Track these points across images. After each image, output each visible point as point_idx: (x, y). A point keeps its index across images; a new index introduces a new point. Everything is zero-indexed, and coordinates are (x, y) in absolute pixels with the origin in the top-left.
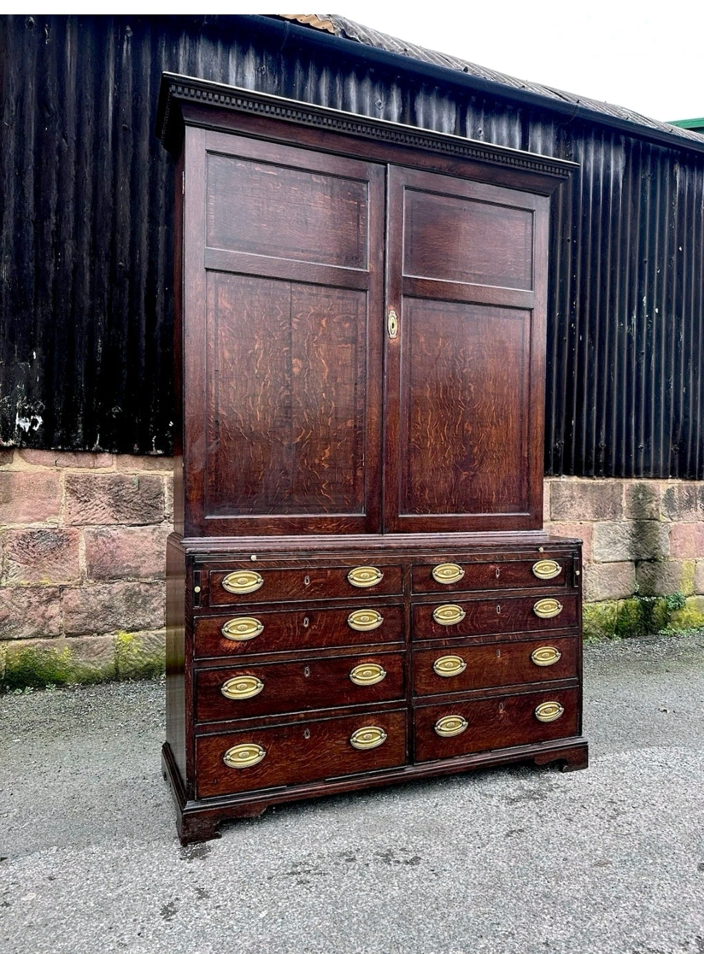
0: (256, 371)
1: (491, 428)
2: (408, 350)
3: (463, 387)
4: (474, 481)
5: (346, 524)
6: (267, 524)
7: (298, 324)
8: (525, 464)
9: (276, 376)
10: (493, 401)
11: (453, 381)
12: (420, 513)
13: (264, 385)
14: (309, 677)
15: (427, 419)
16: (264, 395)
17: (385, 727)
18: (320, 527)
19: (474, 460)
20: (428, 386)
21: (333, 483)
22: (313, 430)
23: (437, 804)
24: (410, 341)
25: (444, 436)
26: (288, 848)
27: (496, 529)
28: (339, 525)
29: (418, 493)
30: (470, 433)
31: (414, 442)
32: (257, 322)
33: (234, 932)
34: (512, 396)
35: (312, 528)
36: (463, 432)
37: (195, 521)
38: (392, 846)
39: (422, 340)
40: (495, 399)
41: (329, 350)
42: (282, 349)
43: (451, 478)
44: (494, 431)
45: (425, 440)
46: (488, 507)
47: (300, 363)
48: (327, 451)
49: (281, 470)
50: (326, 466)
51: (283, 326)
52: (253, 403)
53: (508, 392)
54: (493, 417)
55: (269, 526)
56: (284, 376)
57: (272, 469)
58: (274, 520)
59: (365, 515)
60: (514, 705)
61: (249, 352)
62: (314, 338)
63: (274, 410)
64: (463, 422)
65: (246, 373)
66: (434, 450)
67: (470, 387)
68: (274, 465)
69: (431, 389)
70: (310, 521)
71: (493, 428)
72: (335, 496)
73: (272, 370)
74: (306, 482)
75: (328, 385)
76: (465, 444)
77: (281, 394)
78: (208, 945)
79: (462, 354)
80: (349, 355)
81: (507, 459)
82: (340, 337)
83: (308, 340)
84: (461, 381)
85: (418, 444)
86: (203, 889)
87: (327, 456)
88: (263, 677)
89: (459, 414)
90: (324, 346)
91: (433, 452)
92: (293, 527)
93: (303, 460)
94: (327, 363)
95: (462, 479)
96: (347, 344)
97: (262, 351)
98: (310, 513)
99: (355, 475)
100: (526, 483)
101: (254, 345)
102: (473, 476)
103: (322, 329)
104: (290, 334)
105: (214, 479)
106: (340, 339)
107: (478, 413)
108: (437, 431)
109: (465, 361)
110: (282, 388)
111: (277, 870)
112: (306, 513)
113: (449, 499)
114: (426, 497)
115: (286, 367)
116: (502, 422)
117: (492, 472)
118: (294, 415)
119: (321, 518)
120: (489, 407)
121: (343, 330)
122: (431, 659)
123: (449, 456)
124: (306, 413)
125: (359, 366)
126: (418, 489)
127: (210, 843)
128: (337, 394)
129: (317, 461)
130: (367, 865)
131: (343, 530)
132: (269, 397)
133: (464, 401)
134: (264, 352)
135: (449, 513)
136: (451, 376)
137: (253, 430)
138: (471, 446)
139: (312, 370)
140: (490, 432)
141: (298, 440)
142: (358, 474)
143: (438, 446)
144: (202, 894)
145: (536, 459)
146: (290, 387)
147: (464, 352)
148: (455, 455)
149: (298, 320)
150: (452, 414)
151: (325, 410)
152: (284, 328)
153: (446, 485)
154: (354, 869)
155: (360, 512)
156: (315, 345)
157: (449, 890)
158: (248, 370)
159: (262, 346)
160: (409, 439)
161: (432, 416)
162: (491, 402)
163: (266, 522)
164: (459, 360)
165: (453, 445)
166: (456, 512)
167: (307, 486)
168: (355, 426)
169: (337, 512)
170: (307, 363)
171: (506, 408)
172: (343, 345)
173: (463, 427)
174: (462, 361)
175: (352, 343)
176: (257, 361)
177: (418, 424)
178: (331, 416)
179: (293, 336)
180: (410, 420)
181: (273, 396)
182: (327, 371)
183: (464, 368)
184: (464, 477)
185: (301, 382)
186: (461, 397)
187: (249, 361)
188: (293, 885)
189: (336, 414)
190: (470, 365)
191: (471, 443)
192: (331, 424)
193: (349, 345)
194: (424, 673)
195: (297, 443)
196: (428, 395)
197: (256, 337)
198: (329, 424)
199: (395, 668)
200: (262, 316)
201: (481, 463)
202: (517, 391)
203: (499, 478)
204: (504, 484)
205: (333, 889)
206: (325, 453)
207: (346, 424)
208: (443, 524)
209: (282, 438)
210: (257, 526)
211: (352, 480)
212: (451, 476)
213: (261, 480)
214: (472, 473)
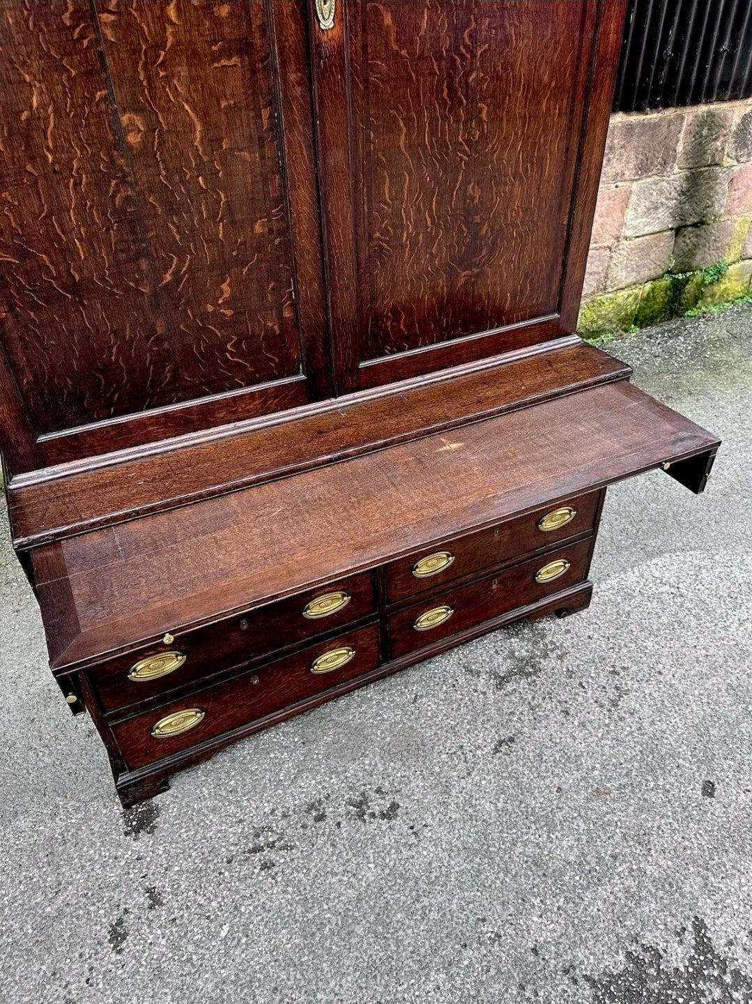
0: (50, 158)
1: (513, 185)
2: (360, 50)
3: (467, 113)
4: (479, 282)
5: (276, 397)
6: (146, 426)
7: (115, 26)
8: (562, 236)
9: (95, 158)
10: (520, 132)
11: (449, 103)
12: (393, 352)
13: (75, 184)
14: (246, 630)
15: (402, 191)
16: (81, 206)
17: (354, 644)
18: (234, 411)
19: (481, 250)
20: (402, 124)
21: (245, 339)
22: (191, 254)
23: (416, 696)
24: (364, 30)
25: (431, 216)
26: (248, 800)
27: (507, 349)
28: (265, 402)
29: (389, 324)
30: (476, 201)
31: (379, 239)
32: (18, 38)
33: (193, 966)
34: (554, 114)
35: (222, 415)
36: (465, 203)
37: (21, 450)
38: (365, 785)
39: (388, 20)
40: (524, 126)
41: (193, 80)
42: (93, 97)
43: (443, 287)
44: (517, 190)
45: (399, 231)
46: (500, 317)
47: (138, 121)
48: (224, 286)
49: (148, 338)
50: (229, 313)
51: (82, 37)
52: (62, 226)
53: (548, 109)
54: (517, 162)
55: (150, 429)
56: (111, 157)
57: (132, 340)
58: (157, 417)
59: (303, 377)
60: (511, 577)
61: (23, 117)
62: (158, 56)
63: (108, 230)
64: (466, 182)
65: (29, 168)
66: (415, 243)
67: (480, 111)
68: (133, 330)
69: (408, 130)
70: (217, 406)
71: (517, 183)
72: (252, 358)
73: (82, 148)
74: (199, 346)
75: (205, 159)
76: (466, 223)
77: (113, 197)
78: (166, 993)
79: (467, 40)
80: (239, 83)
81: (535, 233)
82: (215, 42)
83: (146, 64)
84: (465, 101)
85: (387, 242)
86: (155, 888)
87: (226, 295)
88: (183, 647)
89: (458, 169)
90: (183, 71)
91: (412, 250)
92: (191, 421)
93: (185, 311)
94: (194, 109)
95: (459, 285)
96: (230, 58)
97: (50, 110)
98: (216, 392)
99: (281, 316)
100: (560, 268)
101: (30, 98)
102: (478, 274)
103: (170, 30)
104: (101, 56)
105: (31, 378)
106: (214, 48)
107: (492, 162)
108: (418, 210)
109: (474, 56)
110: (113, 183)
111: (236, 845)
112: (207, 394)
113: (438, 322)
114: (402, 327)
115: (111, 137)
116: (532, 170)
117: (509, 262)
118: (151, 234)
119: (234, 399)
120: (513, 144)
121: (217, 22)
122: (409, 563)
123: (440, 250)
124: (173, 223)
125: (262, 102)
126: (388, 318)
127: (157, 800)
128: (226, 174)
129: (210, 308)
130: (339, 824)
131: (273, 406)
132: (91, 207)
133: (469, 142)
134: (56, 111)
135: (438, 342)
136: (445, 95)
137: (77, 278)
138: (477, 223)
139: (168, 131)
140: (511, 192)
141: (168, 277)
142: (287, 314)
143: (421, 237)
144: (155, 899)
145: (581, 225)
146: (129, 179)
147: (471, 36)
148: (450, 247)
149: (112, 18)
150: (445, 171)
151: (208, 210)
152: (85, 42)
153: (434, 299)
154: (323, 834)
155: (296, 373)
156: (162, 74)
157: (430, 864)
158: (32, 159)
159: (46, 98)
160: (370, 238)
161: (410, 183)
162: (516, 134)
163: (141, 424)
164: (462, 56)
165: (447, 229)
166: (449, 338)
167: (201, 353)
168: (271, 231)
169: (258, 382)
170: (154, 118)
171: (542, 141)
172: (224, 62)
173: (465, 192)
174: (469, 56)
175: (241, 52)
176: (45, 133)
177: (385, 203)
178: (222, 220)
179: (109, 61)
180: (369, 200)
181: (100, 204)
182: (199, 128)
183: (471, 71)
184: (463, 280)
185: (151, 162)
186: (464, 134)
187: (27, 138)
188: (256, 871)
189: (231, 214)
190: (482, 62)
191: (477, 219)
192: (224, 236)
193: (235, 60)
194: (400, 579)
195: (167, 284)
196: (402, 144)
197: (28, 78)
198: (221, 236)
199: (362, 588)
200: (26, 21)
201: (491, 252)
202: (565, 102)
203: (519, 268)
204: (526, 276)
205: (301, 875)
206: (222, 291)
207: (252, 230)
208: (428, 362)
209: (136, 281)
210: (130, 432)
211: (276, 328)
212: (441, 284)
213: (117, 360)
214: (476, 271)
